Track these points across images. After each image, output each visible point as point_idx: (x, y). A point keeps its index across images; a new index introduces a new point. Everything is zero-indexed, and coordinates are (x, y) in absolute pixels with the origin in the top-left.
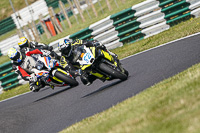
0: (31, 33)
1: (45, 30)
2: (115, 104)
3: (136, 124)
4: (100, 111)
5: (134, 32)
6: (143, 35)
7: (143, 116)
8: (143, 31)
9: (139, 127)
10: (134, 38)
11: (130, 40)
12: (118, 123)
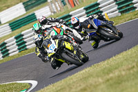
0: (57, 5)
1: (67, 3)
2: (115, 56)
3: (129, 69)
4: (104, 60)
5: (128, 5)
6: (135, 8)
7: (134, 64)
8: (135, 5)
9: (132, 72)
10: (129, 10)
11: (126, 11)
12: (116, 68)
